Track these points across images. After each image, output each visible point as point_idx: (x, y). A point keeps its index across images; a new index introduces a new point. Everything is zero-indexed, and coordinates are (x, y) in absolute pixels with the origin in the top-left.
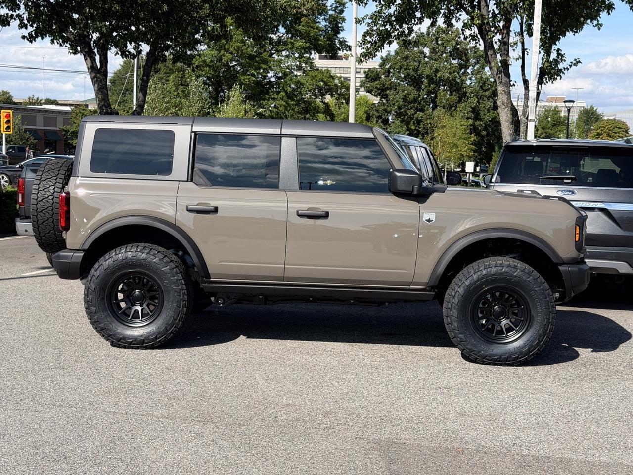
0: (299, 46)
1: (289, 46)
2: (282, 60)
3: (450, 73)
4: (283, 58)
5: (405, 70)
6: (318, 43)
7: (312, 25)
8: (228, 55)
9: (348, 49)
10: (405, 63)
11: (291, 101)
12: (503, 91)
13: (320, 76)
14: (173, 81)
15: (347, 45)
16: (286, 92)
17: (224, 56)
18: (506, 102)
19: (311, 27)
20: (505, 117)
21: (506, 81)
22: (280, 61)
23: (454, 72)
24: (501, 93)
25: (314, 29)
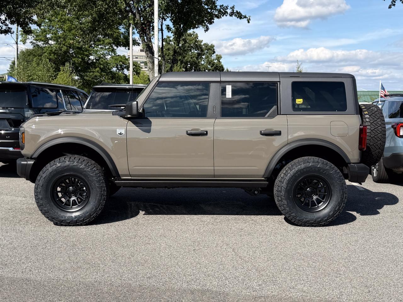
0: (107, 42)
1: (102, 42)
2: (98, 50)
3: (192, 58)
4: (99, 49)
5: (168, 56)
6: (119, 41)
7: (114, 30)
8: (65, 47)
9: (137, 44)
10: (168, 52)
11: (104, 73)
12: (149, 61)
13: (120, 59)
14: (36, 61)
15: (137, 42)
16: (100, 68)
17: (63, 48)
18: (151, 67)
19: (114, 32)
20: (151, 76)
21: (150, 56)
22: (97, 51)
23: (194, 57)
24: (148, 62)
25: (116, 33)
